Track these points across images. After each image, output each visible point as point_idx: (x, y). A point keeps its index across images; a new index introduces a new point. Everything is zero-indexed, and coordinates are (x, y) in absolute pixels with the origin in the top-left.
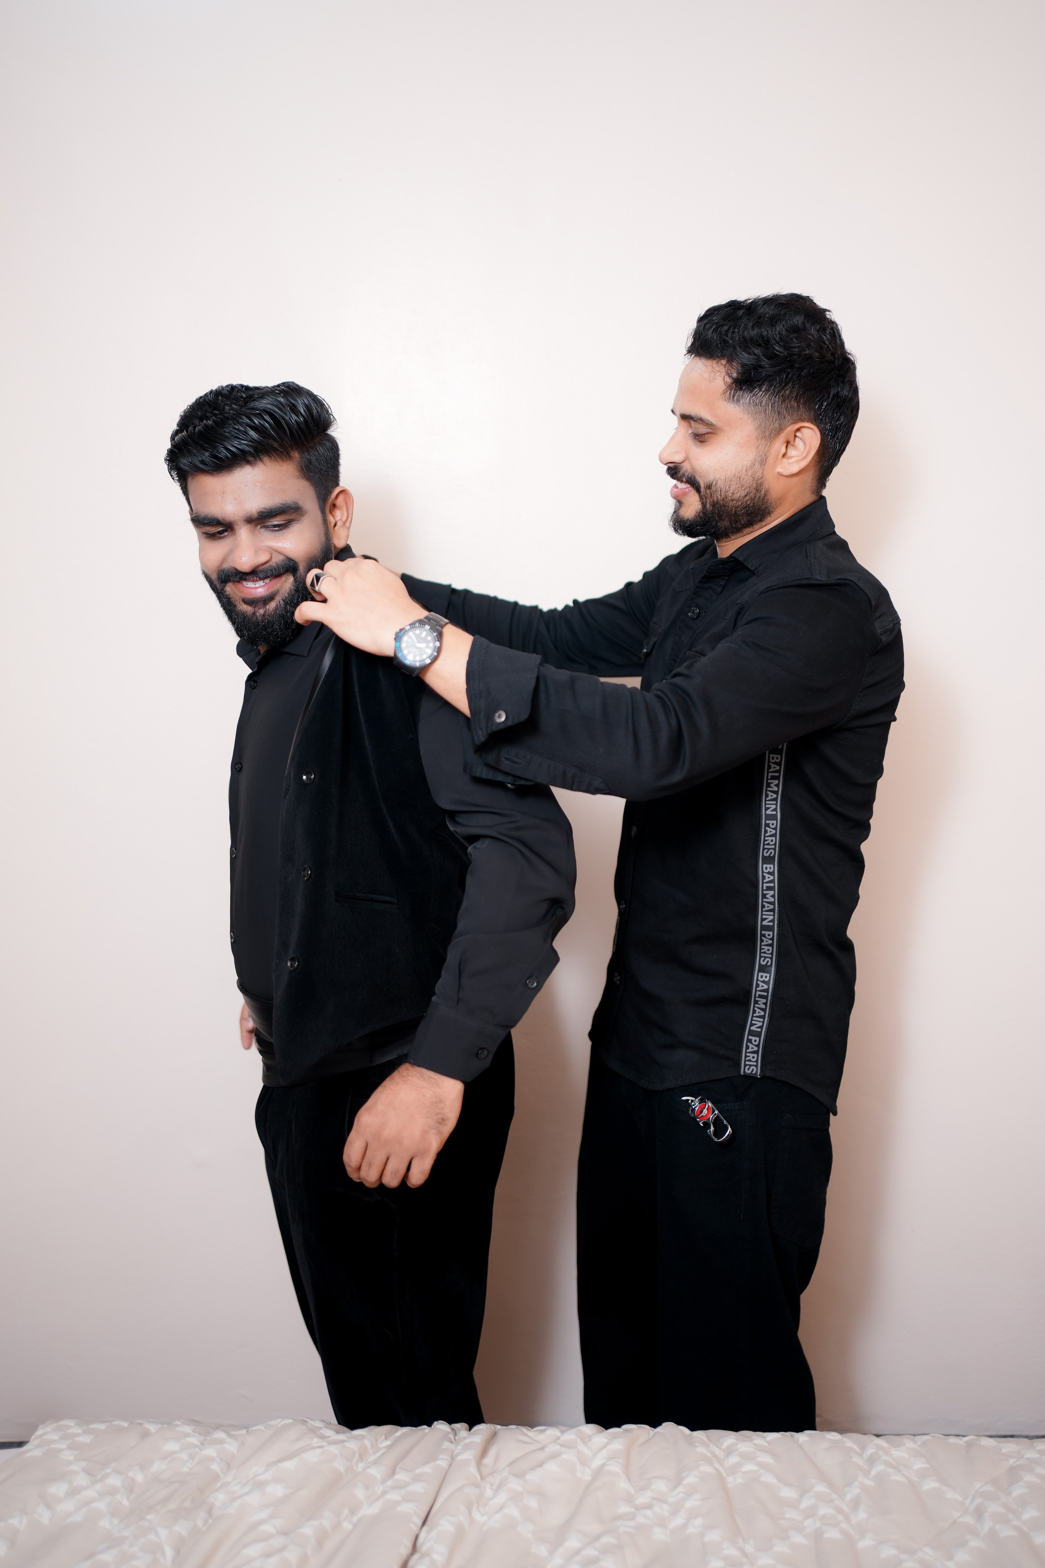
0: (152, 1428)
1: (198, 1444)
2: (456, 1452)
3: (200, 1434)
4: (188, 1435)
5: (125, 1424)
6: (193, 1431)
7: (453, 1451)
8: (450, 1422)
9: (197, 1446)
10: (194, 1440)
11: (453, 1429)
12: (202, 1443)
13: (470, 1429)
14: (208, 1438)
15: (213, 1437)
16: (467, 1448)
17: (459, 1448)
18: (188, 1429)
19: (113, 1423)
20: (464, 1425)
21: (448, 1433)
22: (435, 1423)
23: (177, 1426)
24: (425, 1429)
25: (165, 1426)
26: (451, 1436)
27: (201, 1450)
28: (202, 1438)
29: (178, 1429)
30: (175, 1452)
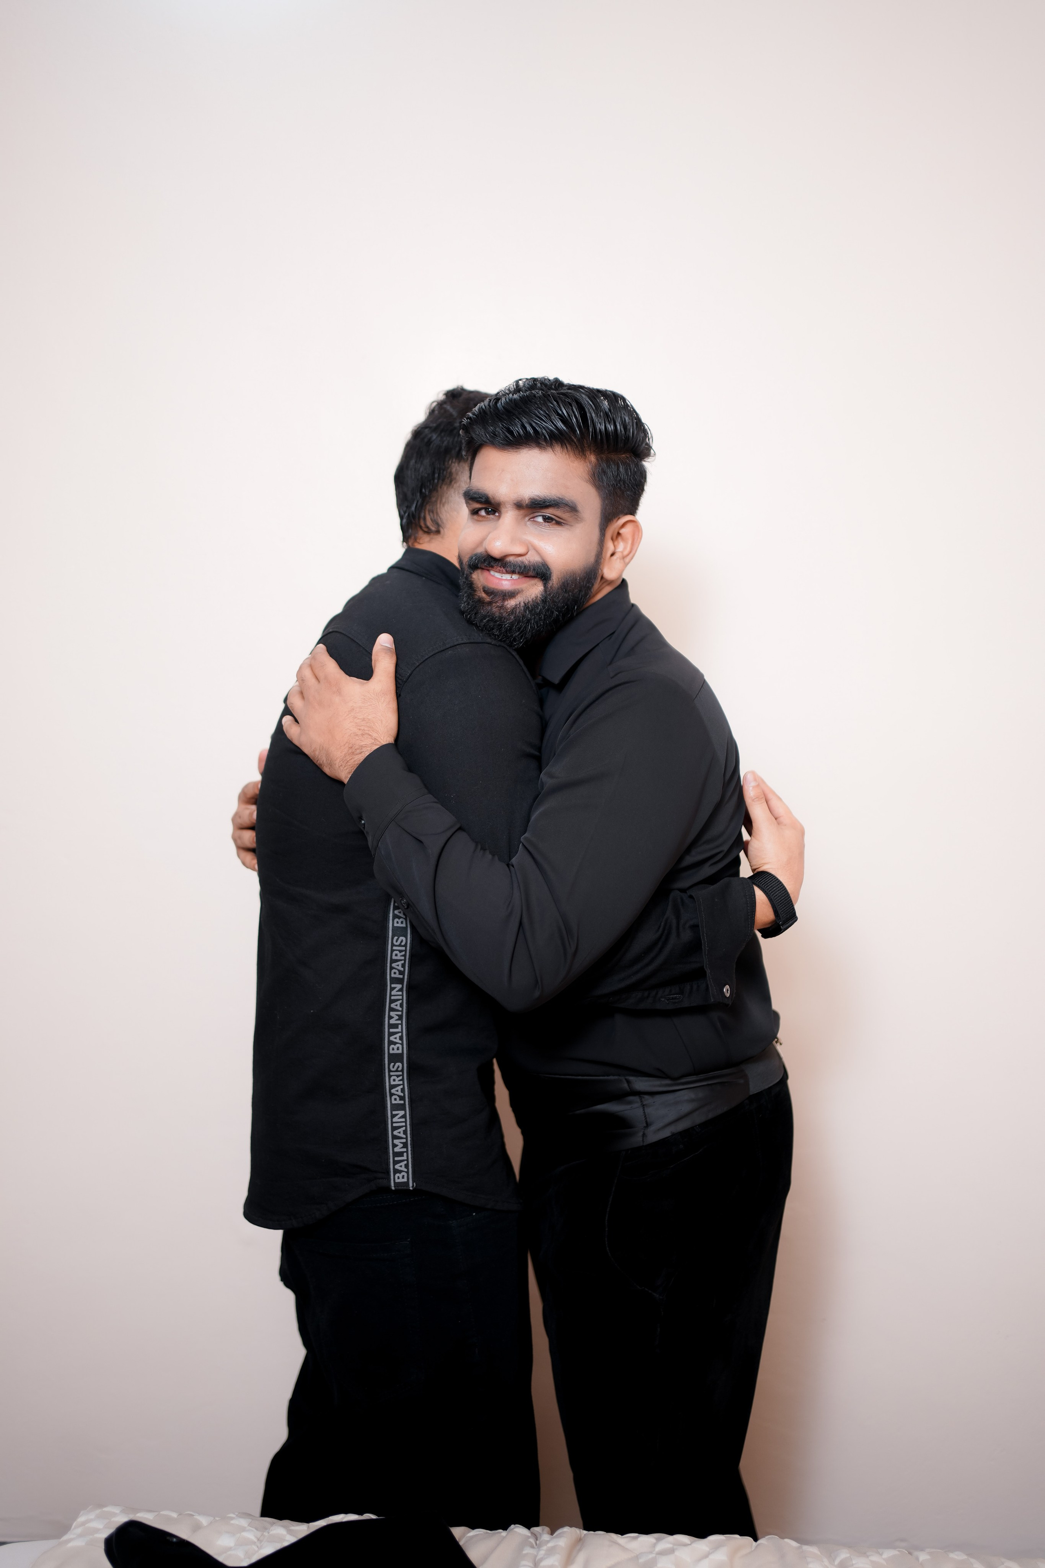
0: (204, 1520)
1: (255, 1540)
2: (538, 1557)
3: (257, 1529)
4: (243, 1529)
5: (175, 1515)
6: (248, 1525)
7: (536, 1556)
8: (528, 1527)
9: (254, 1543)
10: (251, 1535)
11: (532, 1533)
12: (258, 1540)
13: (552, 1533)
14: (266, 1534)
15: (271, 1533)
16: (551, 1552)
17: (542, 1553)
18: (243, 1522)
19: (161, 1513)
20: (547, 1529)
21: (529, 1537)
22: (512, 1526)
23: (232, 1518)
24: (501, 1532)
25: (217, 1519)
26: (532, 1540)
27: (258, 1547)
28: (259, 1534)
29: (232, 1522)
30: (230, 1549)
